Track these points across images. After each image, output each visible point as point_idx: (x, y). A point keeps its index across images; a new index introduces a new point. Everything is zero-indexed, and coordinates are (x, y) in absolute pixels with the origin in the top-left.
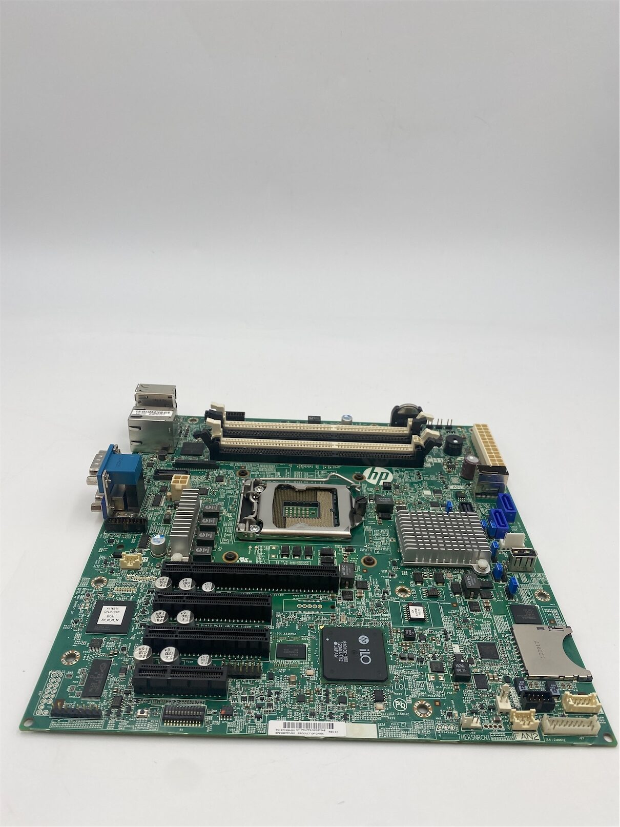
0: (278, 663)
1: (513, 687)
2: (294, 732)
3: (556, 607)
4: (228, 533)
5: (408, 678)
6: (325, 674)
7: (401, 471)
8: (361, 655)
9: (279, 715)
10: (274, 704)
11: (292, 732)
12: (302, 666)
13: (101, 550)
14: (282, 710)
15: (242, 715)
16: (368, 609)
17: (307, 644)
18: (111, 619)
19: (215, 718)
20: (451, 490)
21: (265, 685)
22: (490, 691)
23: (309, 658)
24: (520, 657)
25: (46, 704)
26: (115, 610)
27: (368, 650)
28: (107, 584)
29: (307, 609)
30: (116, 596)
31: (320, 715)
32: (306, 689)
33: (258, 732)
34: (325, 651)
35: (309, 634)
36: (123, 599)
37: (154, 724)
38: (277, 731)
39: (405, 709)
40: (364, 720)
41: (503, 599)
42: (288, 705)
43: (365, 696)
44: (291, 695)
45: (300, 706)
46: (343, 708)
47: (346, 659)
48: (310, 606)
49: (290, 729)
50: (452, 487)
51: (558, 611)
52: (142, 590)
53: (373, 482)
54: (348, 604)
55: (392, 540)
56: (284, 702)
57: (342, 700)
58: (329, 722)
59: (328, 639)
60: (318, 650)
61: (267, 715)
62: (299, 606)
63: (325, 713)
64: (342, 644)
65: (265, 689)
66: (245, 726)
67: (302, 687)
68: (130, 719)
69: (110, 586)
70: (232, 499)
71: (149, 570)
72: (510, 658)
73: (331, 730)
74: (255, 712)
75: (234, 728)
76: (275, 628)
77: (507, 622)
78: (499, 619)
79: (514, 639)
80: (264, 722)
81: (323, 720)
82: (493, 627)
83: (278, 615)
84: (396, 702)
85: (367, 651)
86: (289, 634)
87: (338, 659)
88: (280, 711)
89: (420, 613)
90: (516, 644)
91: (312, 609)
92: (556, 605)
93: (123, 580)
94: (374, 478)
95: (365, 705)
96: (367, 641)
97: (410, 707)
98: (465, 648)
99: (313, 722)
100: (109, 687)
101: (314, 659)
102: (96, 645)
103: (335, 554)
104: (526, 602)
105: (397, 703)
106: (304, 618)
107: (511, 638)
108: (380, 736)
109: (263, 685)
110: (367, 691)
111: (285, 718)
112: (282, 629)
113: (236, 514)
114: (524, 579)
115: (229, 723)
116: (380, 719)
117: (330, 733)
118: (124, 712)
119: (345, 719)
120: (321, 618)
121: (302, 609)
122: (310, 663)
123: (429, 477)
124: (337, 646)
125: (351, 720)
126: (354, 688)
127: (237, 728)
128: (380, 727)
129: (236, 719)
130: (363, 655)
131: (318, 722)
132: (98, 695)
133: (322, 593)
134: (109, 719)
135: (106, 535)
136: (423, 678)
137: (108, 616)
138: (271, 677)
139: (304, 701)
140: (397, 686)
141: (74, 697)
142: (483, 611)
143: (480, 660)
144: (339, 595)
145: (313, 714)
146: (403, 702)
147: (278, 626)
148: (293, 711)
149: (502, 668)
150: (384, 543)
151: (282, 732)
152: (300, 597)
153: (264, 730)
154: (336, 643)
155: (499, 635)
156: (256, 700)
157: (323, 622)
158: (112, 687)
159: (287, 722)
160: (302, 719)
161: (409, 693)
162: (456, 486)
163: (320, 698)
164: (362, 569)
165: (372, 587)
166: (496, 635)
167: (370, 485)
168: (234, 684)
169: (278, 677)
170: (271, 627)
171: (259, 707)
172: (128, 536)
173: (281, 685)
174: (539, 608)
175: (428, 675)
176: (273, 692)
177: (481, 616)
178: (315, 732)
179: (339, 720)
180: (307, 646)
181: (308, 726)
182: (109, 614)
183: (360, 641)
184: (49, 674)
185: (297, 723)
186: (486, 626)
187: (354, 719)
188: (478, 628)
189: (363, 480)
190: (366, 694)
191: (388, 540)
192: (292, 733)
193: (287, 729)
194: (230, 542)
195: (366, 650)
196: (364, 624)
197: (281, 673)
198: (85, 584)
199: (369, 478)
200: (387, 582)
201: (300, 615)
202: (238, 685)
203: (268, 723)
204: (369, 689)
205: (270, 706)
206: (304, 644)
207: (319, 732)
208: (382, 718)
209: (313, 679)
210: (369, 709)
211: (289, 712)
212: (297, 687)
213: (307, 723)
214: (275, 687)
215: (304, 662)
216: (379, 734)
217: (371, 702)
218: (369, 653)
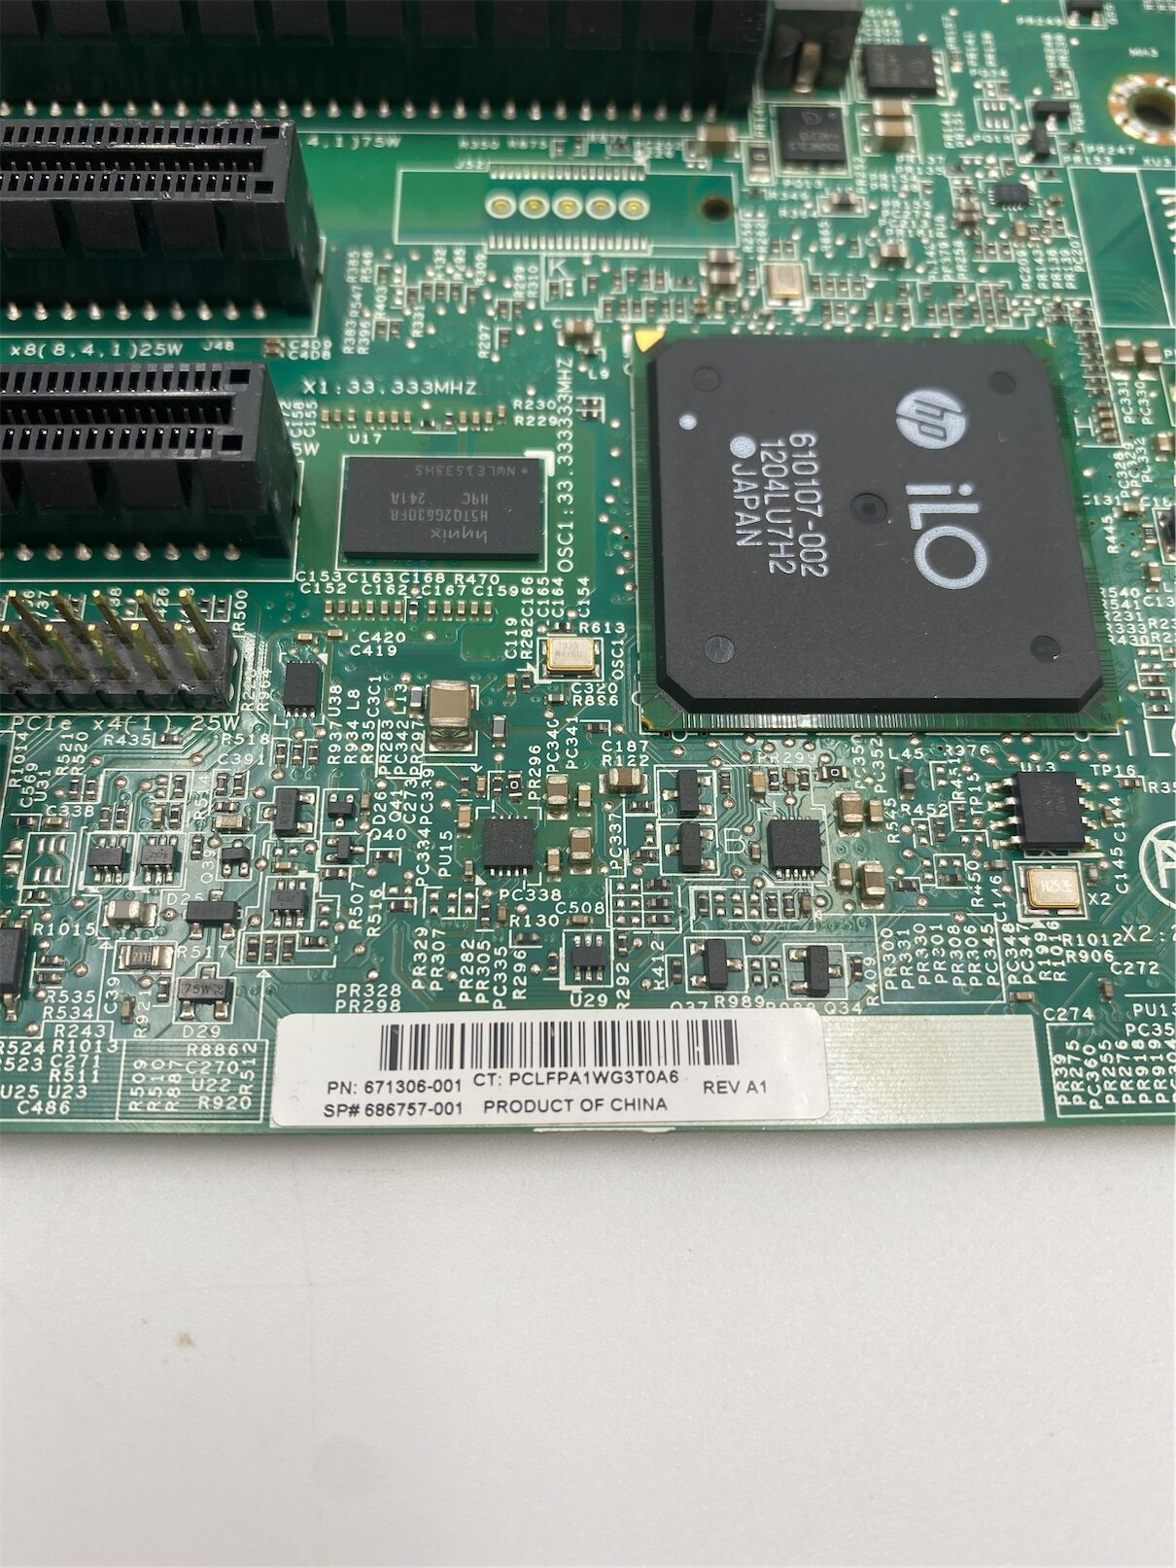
0: (353, 590)
2: (454, 1097)
6: (670, 671)
8: (917, 523)
9: (351, 971)
10: (317, 886)
11: (443, 1097)
12: (512, 606)
14: (372, 932)
16: (941, 218)
17: (547, 456)
21: (259, 748)
23: (566, 550)
27: (966, 489)
29: (552, 225)
31: (637, 957)
32: (545, 770)
33: (203, 1102)
34: (674, 498)
35: (565, 382)
38: (337, 1098)
40: (948, 992)
42: (420, 893)
43: (942, 811)
44: (442, 821)
45: (503, 893)
46: (798, 905)
47: (811, 554)
48: (568, 206)
49: (428, 1077)
54: (814, 192)
56: (389, 871)
57: (791, 846)
58: (698, 1015)
59: (688, 422)
60: (623, 491)
61: (265, 977)
62: (501, 205)
63: (673, 944)
64: (790, 449)
65: (263, 776)
67: (517, 759)
73: (718, 1071)
75: (27, 1078)
76: (336, 350)
80: (244, 1027)
81: (661, 1001)
83: (362, 265)
85: (956, 497)
86: (432, 386)
87: (762, 553)
88: (359, 938)
91: (584, 225)
95: (952, 875)
96: (956, 427)
99: (590, 1017)
101: (595, 556)
106: (524, 286)
108: (1060, 1101)
109: (245, 748)
110: (961, 774)
111: (396, 989)
112: (387, 356)
116: (1059, 977)
117: (713, 1097)
119: (815, 981)
120: (640, 276)
121: (517, 225)
122: (570, 584)
124: (753, 462)
125: (858, 993)
126: (869, 757)
128: (1062, 1036)
129: (48, 1011)
130: (931, 521)
131: (623, 1015)
133: (648, 123)
138: (300, 690)
139: (531, 864)
144: (757, 132)
145: (589, 962)
147: (358, 337)
148: (454, 936)
151: (375, 1099)
152: (504, 151)
153: (245, 1090)
154: (742, 446)
156: (196, 861)
157: (658, 307)
159: (408, 1020)
160: (517, 995)
163: (637, 832)
165: (965, 84)
168: (45, 751)
169: (353, 694)
170: (310, 345)
173: (371, 745)
176: (316, 799)
178: (608, 1091)
179: (776, 996)
180: (550, 470)
181: (554, 1048)
183: (909, 429)
185: (477, 1029)
187: (879, 978)
190: (958, 797)
192: (442, 1108)
193: (405, 1073)
195: (945, 489)
196: (925, 313)
197: (371, 664)
200: (1057, 52)
201: (501, 265)
203: (271, 1027)
204: (977, 764)
205: (292, 905)
206: (530, 454)
207: (640, 1090)
208: (1075, 970)
209: (590, 700)
210: (977, 903)
211: (425, 942)
212: (486, 759)
213: (546, 1027)
214: (332, 760)
215: (530, 583)
216: (1057, 1087)
217: (988, 855)
218: (972, 508)
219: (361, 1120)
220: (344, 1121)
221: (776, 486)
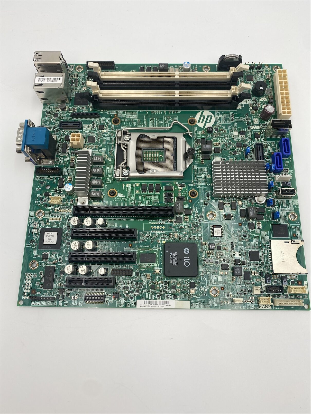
0: (141, 265)
1: (264, 278)
2: (149, 306)
3: (299, 225)
4: (110, 174)
5: (209, 273)
6: (165, 273)
7: (221, 113)
8: (185, 261)
9: (142, 297)
10: (139, 290)
11: (148, 306)
12: (153, 267)
13: (37, 190)
14: (143, 294)
15: (123, 297)
16: (190, 228)
17: (156, 253)
18: (50, 240)
19: (110, 299)
20: (252, 130)
21: (134, 279)
22: (251, 281)
23: (157, 262)
24: (271, 260)
25: (27, 292)
26: (52, 235)
27: (189, 258)
28: (44, 216)
29: (157, 229)
30: (51, 224)
31: (162, 296)
32: (156, 281)
33: (132, 306)
34: (166, 257)
35: (157, 246)
36: (54, 226)
37: (81, 302)
38: (141, 306)
39: (205, 292)
40: (184, 299)
41: (269, 219)
42: (146, 291)
43: (185, 285)
44: (148, 285)
45: (152, 291)
46: (174, 292)
47: (176, 264)
48: (158, 227)
49: (147, 304)
50: (252, 128)
51: (300, 227)
52: (65, 219)
53: (201, 125)
54: (179, 226)
55: (209, 176)
56: (144, 289)
57: (173, 287)
58: (167, 300)
59: (167, 251)
60: (162, 256)
61: (136, 297)
62: (152, 227)
63: (165, 295)
64: (175, 254)
65: (135, 281)
66: (125, 303)
67: (153, 280)
68: (69, 300)
69: (47, 216)
70: (110, 145)
71: (67, 204)
72: (266, 260)
73: (167, 304)
74: (130, 295)
75: (119, 304)
76: (139, 242)
77: (269, 236)
78: (264, 233)
79: (270, 248)
80: (134, 300)
81: (163, 299)
82: (260, 240)
83: (141, 234)
84: (201, 288)
85: (188, 258)
86: (147, 246)
87: (172, 263)
88: (142, 294)
89: (219, 233)
90: (270, 251)
91: (159, 229)
92: (300, 223)
93: (53, 212)
94: (202, 122)
95: (185, 290)
96: (188, 252)
97: (208, 291)
98: (241, 254)
99: (158, 300)
100: (56, 282)
101: (160, 263)
102: (45, 257)
103: (173, 189)
104: (283, 222)
105: (202, 288)
106: (155, 236)
107: (269, 247)
108: (191, 307)
109: (133, 279)
110: (187, 281)
111: (145, 298)
112: (143, 243)
113: (113, 158)
114: (285, 204)
115: (117, 302)
116: (192, 298)
117: (167, 306)
118: (65, 296)
119: (175, 298)
120: (164, 235)
121: (154, 229)
122: (158, 265)
123: (239, 118)
124: (172, 255)
125: (178, 299)
126: (180, 279)
127: (121, 304)
128: (192, 302)
129: (120, 299)
131: (161, 300)
132: (52, 287)
133: (165, 218)
134: (59, 300)
135: (38, 178)
136: (216, 273)
137: (48, 239)
138: (137, 274)
139: (155, 288)
140: (203, 278)
141: (40, 288)
142: (256, 229)
143: (249, 262)
144: (175, 219)
145: (158, 296)
146: (205, 288)
147: (141, 241)
148: (149, 294)
149: (260, 267)
150: (203, 180)
151: (144, 306)
152: (153, 221)
153: (135, 305)
154: (171, 254)
155: (262, 244)
156: (130, 288)
157: (165, 238)
158: (57, 282)
159: (146, 300)
160: (153, 299)
161: (208, 282)
162: (255, 126)
163: (162, 286)
164: (189, 199)
165: (194, 213)
166: (261, 245)
167: (199, 129)
168: (119, 279)
169: (141, 274)
170: (137, 242)
171: (132, 292)
172: (51, 178)
173: (142, 279)
174: (289, 225)
175: (220, 271)
176: (139, 283)
177: (254, 232)
178: (160, 306)
179: (172, 299)
180: (156, 254)
181: (156, 303)
182: (49, 238)
183: (185, 252)
184: (25, 275)
185: (151, 301)
186: (256, 240)
187: (179, 298)
188: (251, 241)
189: (195, 124)
190: (186, 284)
191: (206, 177)
192: (148, 307)
193: (145, 304)
194: (112, 182)
195: (187, 258)
196: (188, 239)
197: (142, 272)
198: (32, 216)
199: (199, 122)
200: (203, 210)
201: (152, 234)
202: (121, 280)
203: (136, 301)
204: (188, 281)
205: (137, 291)
206: (155, 253)
207: (162, 306)
208: (193, 297)
209: (159, 275)
210: (187, 292)
211: (147, 294)
212: (151, 280)
213: (155, 301)
214: (140, 280)
215: (155, 265)
216: (191, 306)
217: (188, 288)
218: (189, 259)
219: (143, 307)
220: (142, 307)
221: (174, 257)
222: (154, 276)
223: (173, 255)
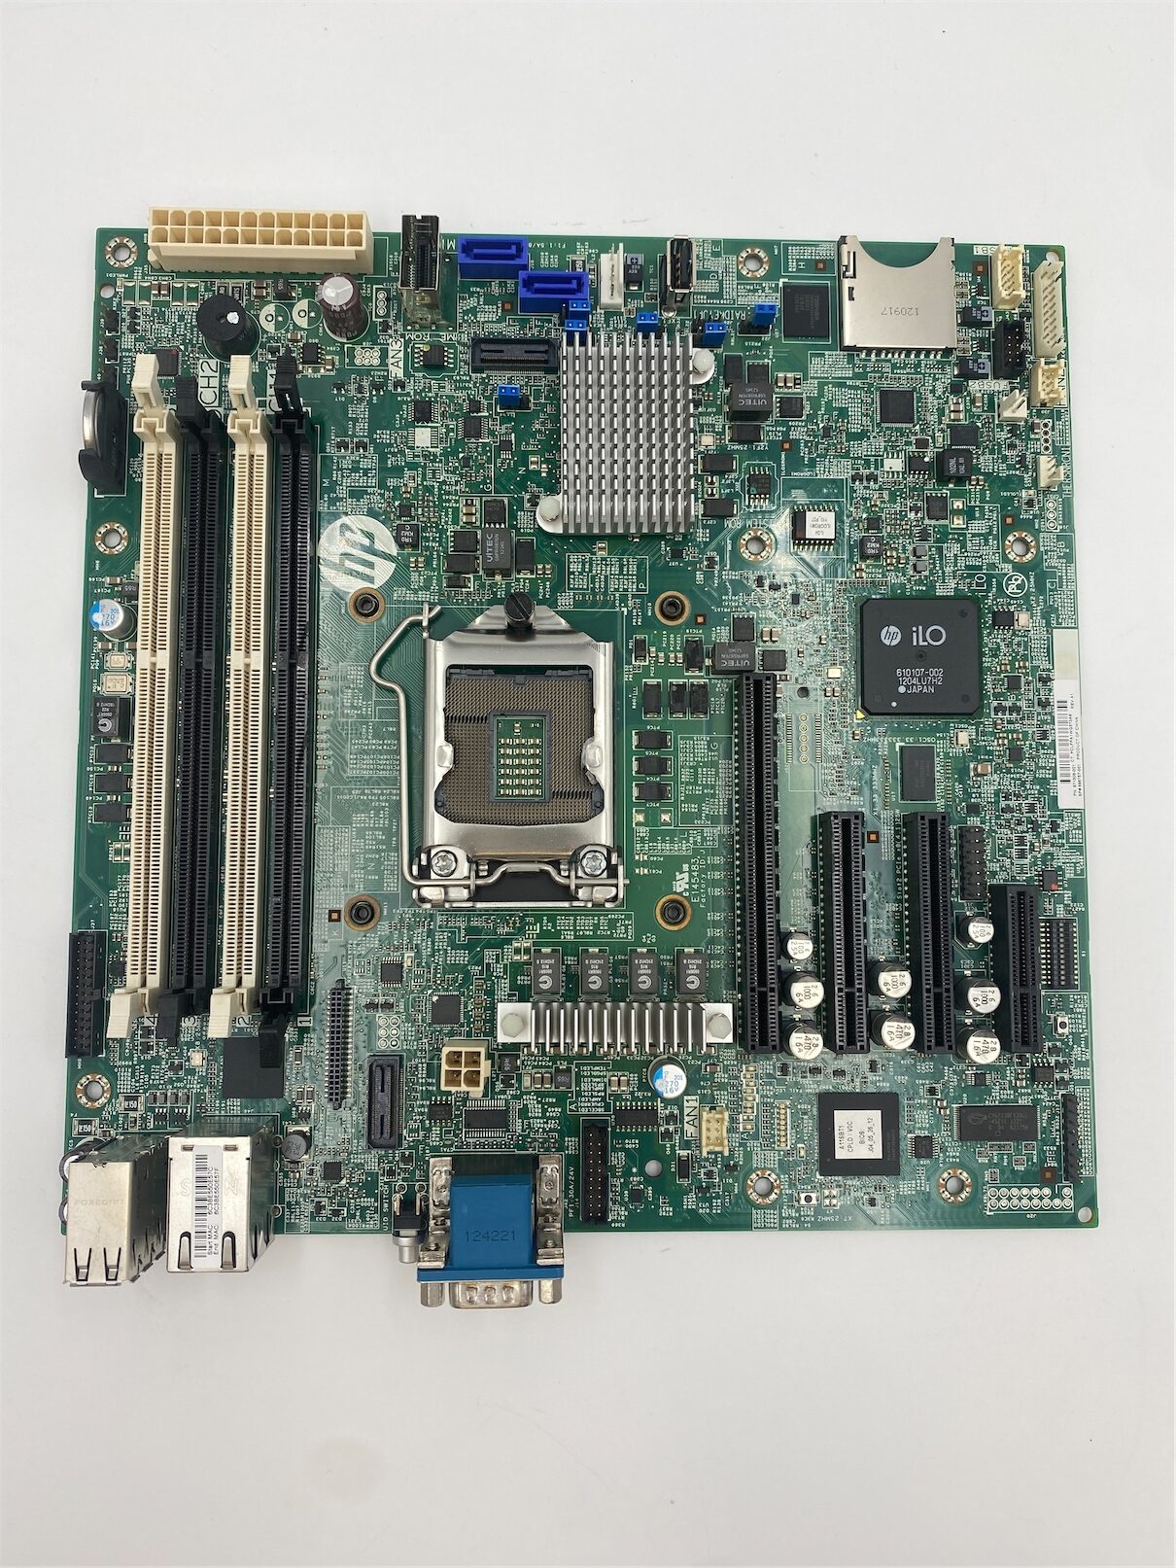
0: (942, 797)
1: (970, 384)
2: (1076, 766)
3: (786, 246)
4: (597, 926)
5: (961, 563)
6: (968, 712)
7: (332, 489)
8: (926, 643)
9: (1048, 792)
10: (1027, 802)
11: (1076, 769)
12: (946, 754)
13: (666, 1211)
14: (1038, 787)
15: (1052, 854)
17: (898, 745)
18: (867, 1134)
19: (1060, 900)
20: (406, 373)
21: (990, 819)
22: (979, 425)
23: (929, 740)
24: (909, 351)
25: (1051, 1199)
26: (846, 1130)
27: (914, 629)
28: (769, 1169)
29: (812, 743)
30: (800, 1140)
31: (1044, 722)
32: (994, 745)
33: (1079, 824)
34: (913, 709)
36: (809, 1125)
37: (1075, 1001)
38: (1077, 794)
39: (1023, 577)
40: (1048, 649)
41: (765, 345)
42: (1028, 776)
43: (1002, 644)
44: (1009, 771)
45: (1027, 756)
46: (1028, 683)
47: (937, 674)
49: (1071, 772)
50: (397, 372)
51: (792, 245)
52: (781, 1089)
53: (384, 571)
54: (795, 661)
55: (600, 549)
56: (1023, 784)
57: (1014, 684)
58: (1056, 709)
59: (894, 704)
60: (907, 722)
61: (1049, 813)
62: (804, 759)
63: (1039, 714)
64: (902, 676)
65: (998, 817)
66: (1071, 848)
67: (990, 753)
68: (1071, 1043)
69: (773, 1160)
70: (470, 930)
71: (722, 1087)
72: (908, 370)
73: (1069, 705)
74: (1043, 833)
75: (1075, 867)
76: (861, 808)
77: (826, 353)
78: (817, 367)
79: (869, 350)
80: (1061, 817)
81: (1053, 718)
82: (840, 384)
83: (830, 801)
84: (1010, 590)
85: (917, 632)
86: (874, 778)
87: (936, 686)
88: (1039, 790)
89: (823, 520)
90: (879, 351)
92: (778, 243)
93: (755, 1137)
94: (371, 565)
95: (1019, 644)
96: (893, 629)
97: (1019, 568)
98: (893, 449)
99: (1057, 735)
100: (1012, 1097)
101: (932, 731)
102: (924, 1147)
103: (653, 681)
104: (775, 300)
105: (1012, 589)
106: (836, 752)
107: (863, 356)
108: (1072, 625)
109: (991, 823)
110: (993, 639)
111: (1051, 781)
113: (527, 915)
114: (711, 286)
115: (1068, 876)
116: (1044, 621)
117: (1074, 706)
118: (1057, 1058)
119: (1046, 680)
120: (833, 716)
122: (939, 738)
123: (355, 420)
124: (907, 687)
125: (1049, 670)
126: (987, 661)
127: (1074, 861)
128: (1058, 623)
129: (1059, 864)
130: (925, 640)
131: (1056, 727)
132: (1030, 1111)
134: (1072, 1079)
135: (617, 1212)
136: (961, 537)
137: (862, 1142)
138: (974, 809)
139: (1019, 749)
140: (978, 584)
141: (1035, 1152)
142: (802, 394)
143: (918, 427)
145: (1044, 735)
146: (1010, 579)
147: (857, 801)
148: (1038, 767)
149: (933, 391)
150: (616, 570)
151: (1077, 785)
153: (1076, 815)
154: (902, 689)
155: (856, 376)
156: (1022, 832)
157: (844, 712)
158: (1012, 1092)
159: (1059, 778)
160: (1052, 752)
161: (993, 566)
162: (391, 361)
163: (1010, 722)
164: (693, 623)
165: (747, 607)
166: (858, 383)
167: (399, 578)
168: (994, 874)
169: (974, 796)
171: (1035, 826)
172: (617, 1159)
173: (988, 790)
174: (786, 280)
175: (953, 526)
176: (1003, 804)
177: (815, 403)
178: (1074, 731)
179: (1050, 690)
180: (903, 744)
181: (1065, 744)
182: (856, 1140)
183: (895, 643)
184: (992, 1213)
185: (1060, 761)
186: (842, 398)
187: (1045, 665)
188: (843, 413)
189: (378, 596)
190: (998, 641)
191: (603, 559)
192: (1078, 769)
193: (1071, 778)
194: (628, 917)
195: (915, 634)
196: (844, 632)
197: (965, 791)
198: (772, 1216)
199: (371, 579)
200: (731, 575)
202: (996, 867)
203: (1062, 810)
204: (989, 634)
205: (1032, 808)
206: (897, 749)
207: (1073, 723)
208: (1043, 617)
209: (974, 734)
210: (1026, 639)
211: (1041, 774)
212: (991, 761)
213: (1060, 745)
214: (993, 800)
215: (940, 747)
216: (1070, 625)
217: (1014, 634)
218: (920, 628)
219: (1082, 788)
220: (1082, 791)
221: (915, 681)
222: (977, 751)
223: (909, 682)
